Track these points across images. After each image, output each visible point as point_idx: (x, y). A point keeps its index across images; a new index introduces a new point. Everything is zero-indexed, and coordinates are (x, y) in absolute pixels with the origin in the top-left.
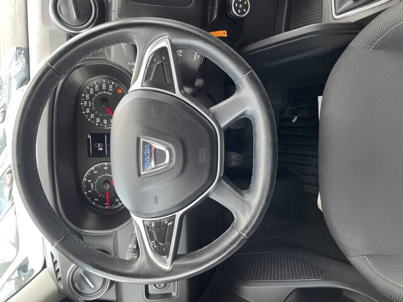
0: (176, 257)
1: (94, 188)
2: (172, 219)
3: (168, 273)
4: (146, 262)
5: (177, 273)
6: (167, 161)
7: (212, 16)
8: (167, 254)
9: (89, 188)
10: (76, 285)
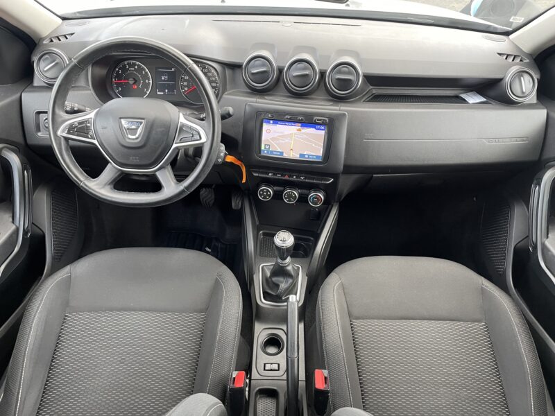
0: (67, 139)
1: (130, 70)
2: (92, 138)
3: (55, 133)
4: (63, 119)
5: (55, 140)
6: (130, 137)
7: (256, 172)
8: (69, 133)
9: (130, 65)
10: (47, 56)
